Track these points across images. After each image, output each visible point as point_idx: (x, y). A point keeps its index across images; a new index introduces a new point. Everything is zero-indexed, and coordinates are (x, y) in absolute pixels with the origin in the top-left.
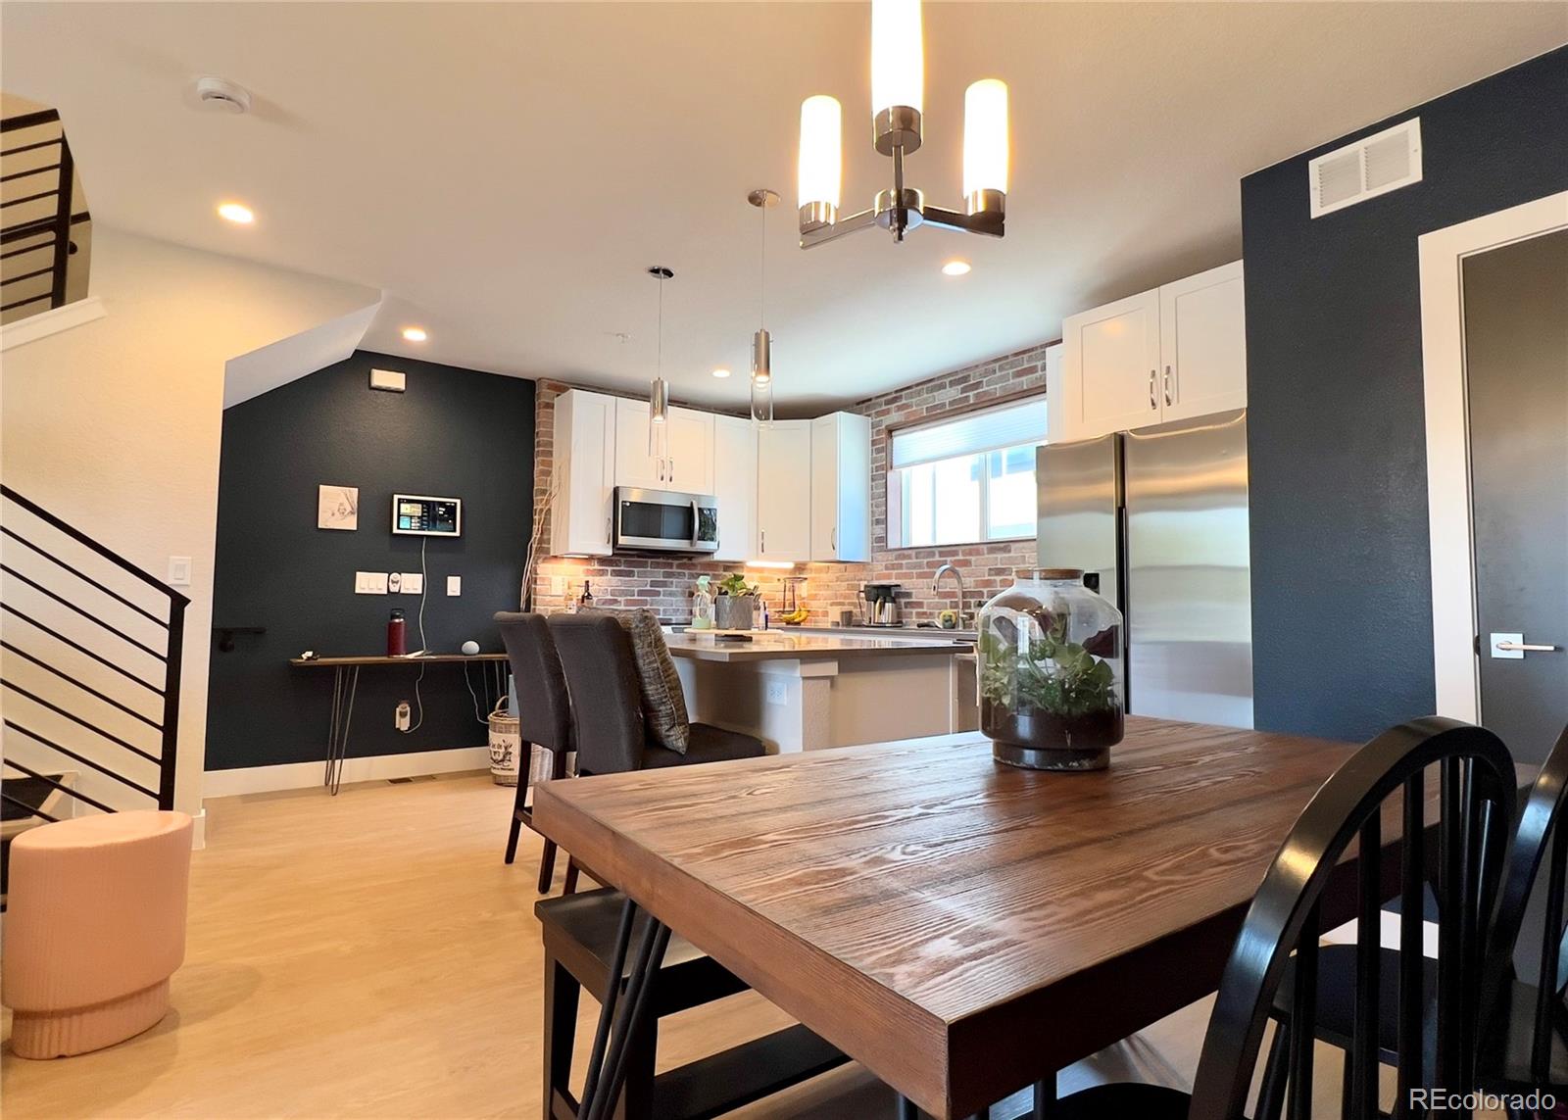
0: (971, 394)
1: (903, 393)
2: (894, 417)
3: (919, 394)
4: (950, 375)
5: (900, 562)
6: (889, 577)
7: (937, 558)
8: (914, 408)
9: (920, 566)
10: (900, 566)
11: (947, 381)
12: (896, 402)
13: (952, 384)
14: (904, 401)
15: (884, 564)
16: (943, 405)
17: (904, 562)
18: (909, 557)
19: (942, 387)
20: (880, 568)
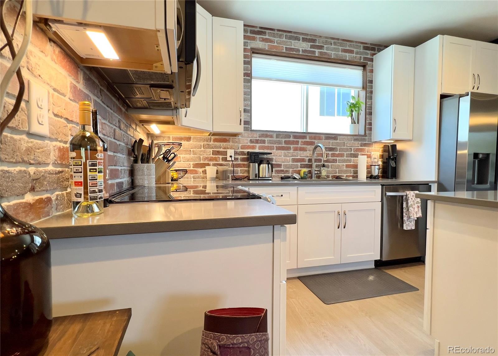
0: (317, 51)
1: (267, 31)
2: (258, 44)
3: (280, 36)
4: (303, 34)
5: (263, 139)
6: (254, 147)
7: (292, 139)
8: (276, 44)
9: (280, 143)
10: (264, 142)
11: (301, 37)
12: (261, 34)
13: (304, 40)
14: (267, 37)
15: (249, 139)
16: (298, 50)
17: (266, 139)
18: (271, 137)
19: (297, 39)
20: (246, 141)
